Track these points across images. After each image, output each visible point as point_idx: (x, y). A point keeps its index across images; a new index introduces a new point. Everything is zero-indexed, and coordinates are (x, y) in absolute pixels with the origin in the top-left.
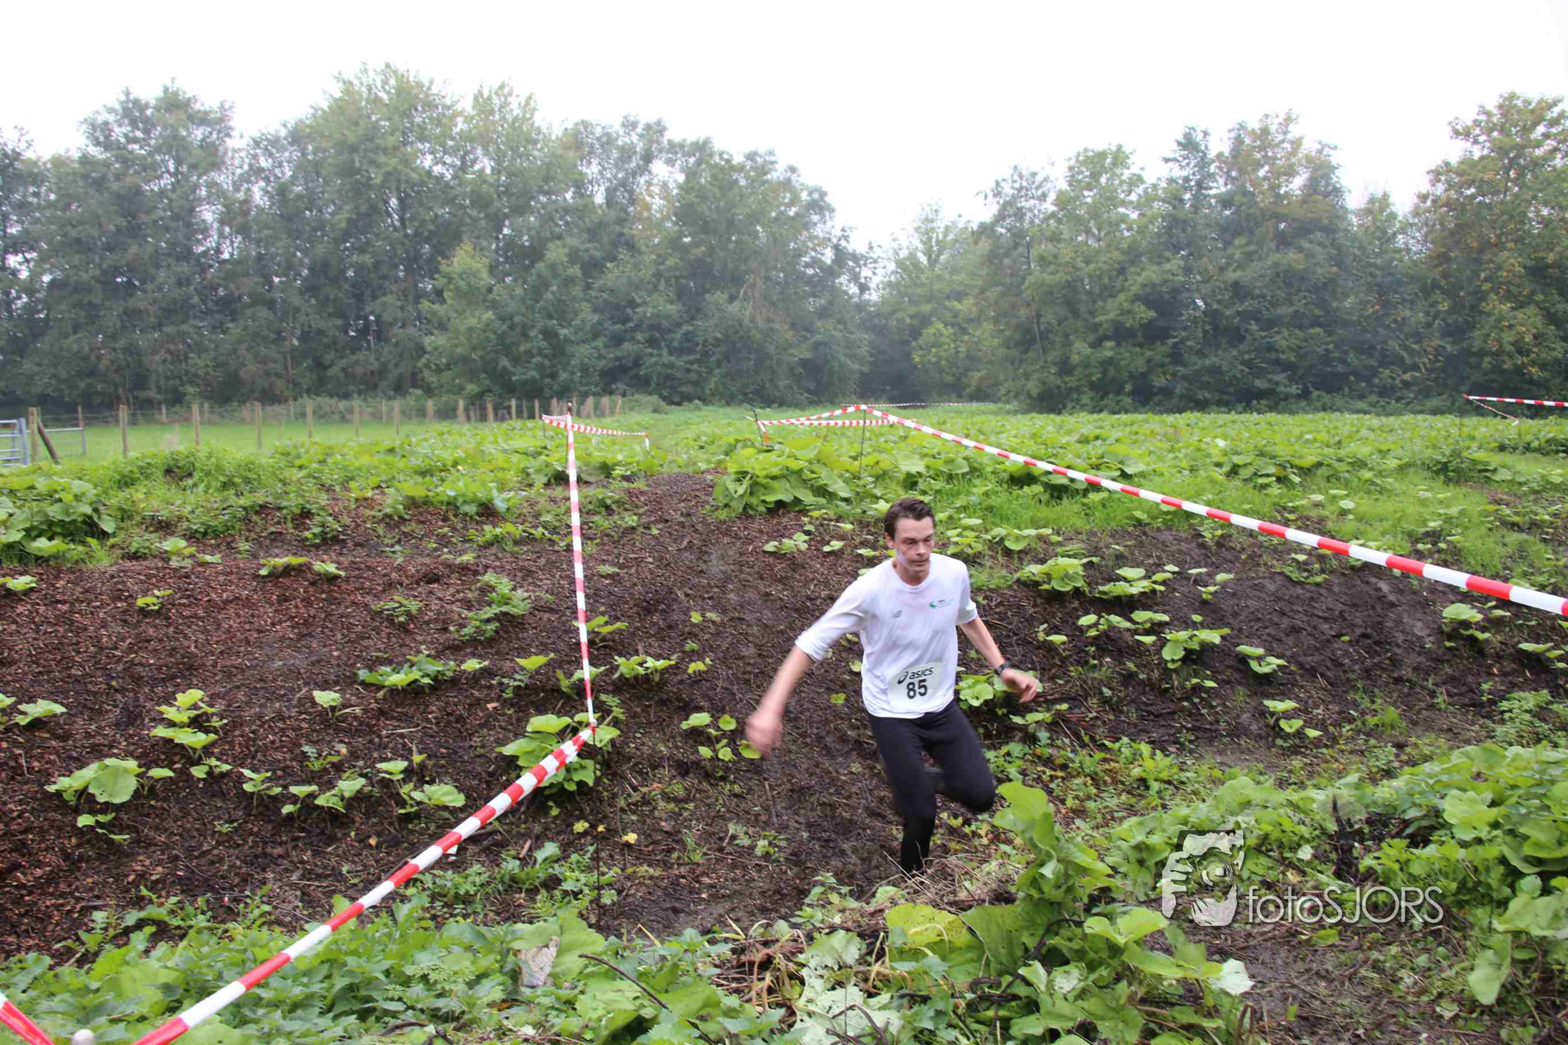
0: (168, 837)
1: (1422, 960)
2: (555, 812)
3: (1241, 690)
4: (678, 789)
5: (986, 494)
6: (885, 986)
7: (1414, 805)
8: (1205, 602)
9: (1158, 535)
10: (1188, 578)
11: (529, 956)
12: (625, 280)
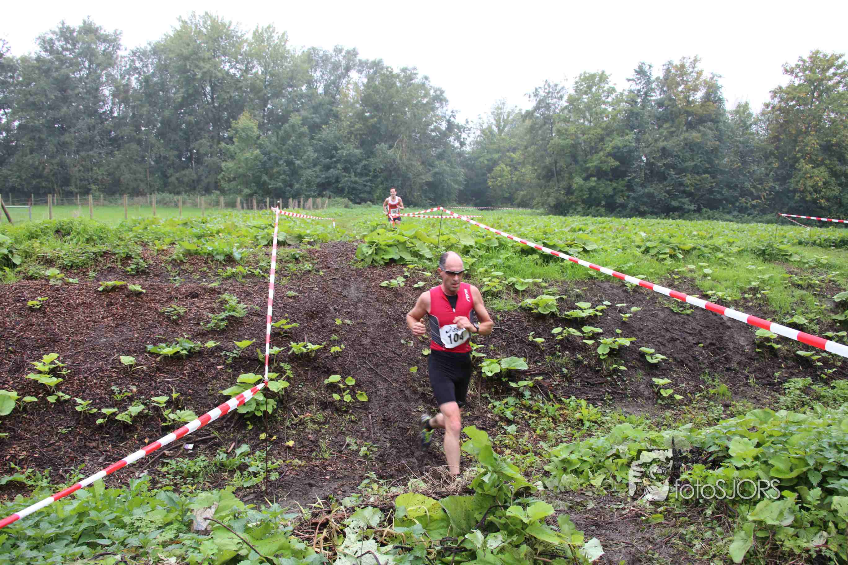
0: (31, 435)
1: (708, 535)
2: (250, 427)
3: (640, 372)
4: (320, 417)
5: (507, 259)
6: (393, 540)
7: (715, 444)
8: (624, 322)
9: (601, 284)
10: (616, 309)
11: (198, 513)
12: (332, 135)
